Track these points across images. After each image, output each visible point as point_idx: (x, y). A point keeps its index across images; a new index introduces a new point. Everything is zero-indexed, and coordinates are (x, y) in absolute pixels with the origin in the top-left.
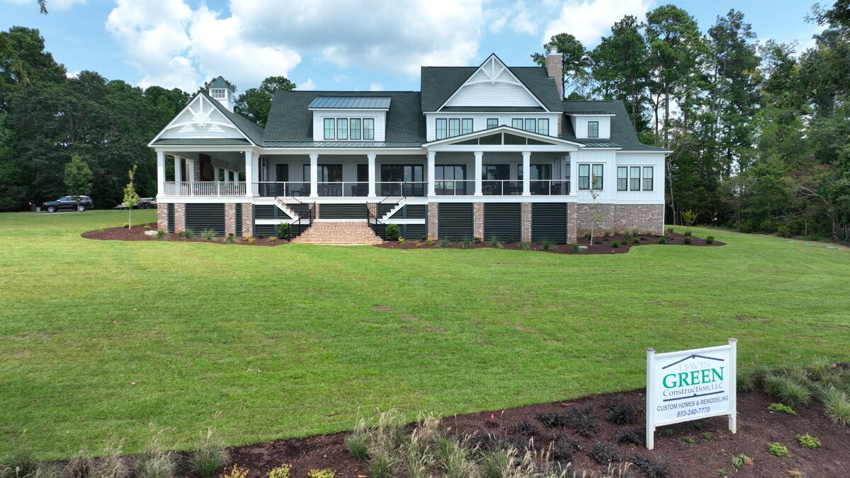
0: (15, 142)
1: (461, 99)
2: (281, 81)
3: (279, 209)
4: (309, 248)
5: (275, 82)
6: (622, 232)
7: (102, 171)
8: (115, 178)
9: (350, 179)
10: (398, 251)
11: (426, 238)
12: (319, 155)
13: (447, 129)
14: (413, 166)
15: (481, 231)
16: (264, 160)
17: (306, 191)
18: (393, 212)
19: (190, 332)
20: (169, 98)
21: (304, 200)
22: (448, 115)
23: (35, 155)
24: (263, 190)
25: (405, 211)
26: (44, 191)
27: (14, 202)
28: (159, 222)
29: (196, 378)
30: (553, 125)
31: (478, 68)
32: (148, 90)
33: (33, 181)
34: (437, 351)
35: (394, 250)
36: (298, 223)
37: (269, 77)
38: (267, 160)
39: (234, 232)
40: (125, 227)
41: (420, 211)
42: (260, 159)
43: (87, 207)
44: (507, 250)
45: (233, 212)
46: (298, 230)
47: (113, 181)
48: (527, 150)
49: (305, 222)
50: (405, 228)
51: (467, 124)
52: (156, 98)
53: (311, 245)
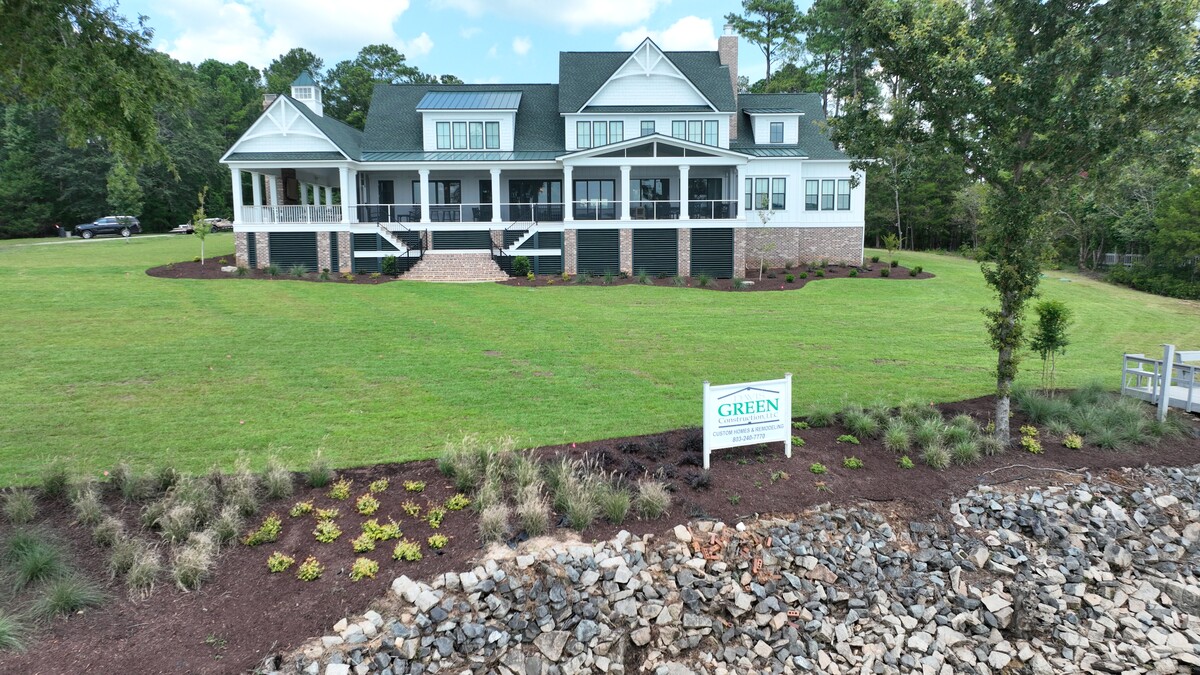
0: (32, 145)
1: (606, 96)
2: (385, 51)
3: (383, 238)
4: (420, 287)
5: (376, 52)
6: (809, 263)
7: (150, 183)
8: (167, 192)
9: (471, 200)
10: (525, 289)
11: (560, 273)
12: (431, 171)
13: (592, 135)
14: (549, 182)
15: (630, 263)
16: (362, 177)
17: (416, 216)
18: (522, 240)
19: (291, 377)
20: (232, 78)
21: (412, 226)
22: (592, 117)
23: (61, 162)
24: (363, 215)
25: (536, 240)
26: (74, 210)
27: (37, 225)
28: (237, 255)
29: (301, 418)
30: (724, 127)
31: (632, 53)
32: (202, 66)
33: (59, 197)
34: (541, 393)
35: (519, 288)
36: (406, 255)
37: (367, 46)
38: (367, 176)
39: (329, 267)
40: (195, 261)
41: (554, 239)
42: (357, 176)
43: (134, 231)
44: (656, 287)
45: (327, 242)
46: (407, 264)
47: (165, 196)
48: (684, 163)
49: (415, 253)
50: (536, 261)
51: (615, 129)
52: (214, 78)
53: (422, 283)
